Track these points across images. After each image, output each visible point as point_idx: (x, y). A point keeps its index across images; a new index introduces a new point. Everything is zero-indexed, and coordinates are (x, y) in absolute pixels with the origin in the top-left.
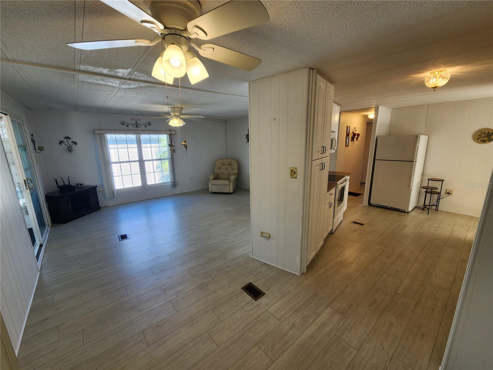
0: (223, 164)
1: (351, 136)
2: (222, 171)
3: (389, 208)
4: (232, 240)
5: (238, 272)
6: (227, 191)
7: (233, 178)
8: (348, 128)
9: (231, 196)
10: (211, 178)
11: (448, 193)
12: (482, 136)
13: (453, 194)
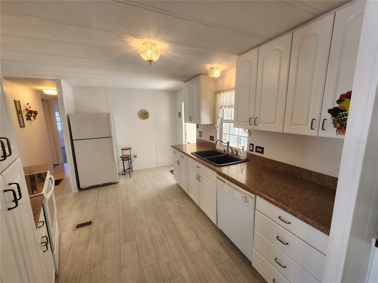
1: (24, 114)
3: (101, 185)
8: (17, 103)
11: (135, 157)
12: (143, 115)
13: (138, 156)
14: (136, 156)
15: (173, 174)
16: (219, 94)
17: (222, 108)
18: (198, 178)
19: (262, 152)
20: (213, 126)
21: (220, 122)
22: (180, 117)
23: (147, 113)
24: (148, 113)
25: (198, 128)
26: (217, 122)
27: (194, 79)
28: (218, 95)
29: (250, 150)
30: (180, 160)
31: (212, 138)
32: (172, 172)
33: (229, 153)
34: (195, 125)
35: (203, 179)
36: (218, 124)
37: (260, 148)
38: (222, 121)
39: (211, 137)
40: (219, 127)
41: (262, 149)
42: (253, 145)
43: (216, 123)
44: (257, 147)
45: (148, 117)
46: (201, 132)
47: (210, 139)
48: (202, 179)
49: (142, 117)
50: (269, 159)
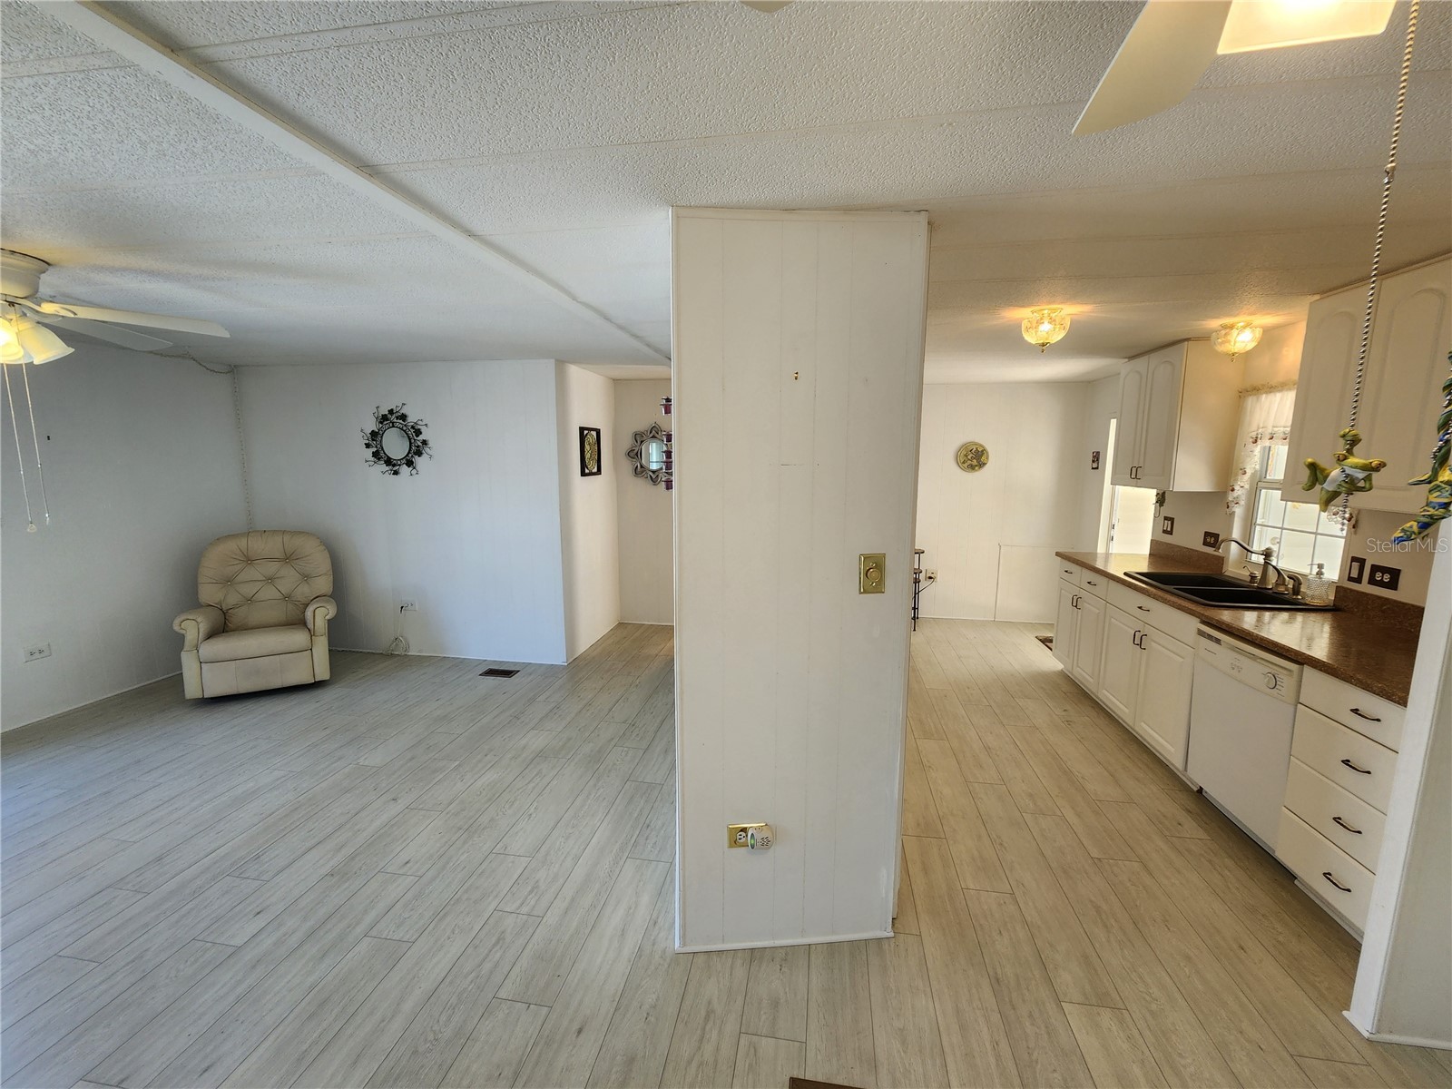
0: (249, 560)
2: (248, 590)
4: (525, 910)
5: (701, 1064)
6: (299, 676)
7: (321, 615)
9: (326, 696)
10: (193, 627)
11: (930, 578)
12: (969, 457)
13: (938, 579)
14: (932, 576)
15: (1051, 649)
16: (1255, 398)
17: (1259, 441)
18: (1139, 641)
19: (1393, 585)
20: (1219, 498)
21: (1247, 486)
22: (1097, 468)
23: (982, 451)
24: (987, 453)
25: (1161, 505)
26: (1237, 488)
27: (1162, 351)
28: (1250, 401)
29: (1350, 579)
30: (1082, 593)
31: (1212, 539)
32: (1046, 641)
33: (1270, 587)
34: (1151, 494)
35: (1155, 642)
36: (1238, 492)
37: (1384, 570)
38: (1259, 483)
39: (1207, 534)
40: (1242, 503)
41: (1395, 574)
42: (1362, 562)
43: (1233, 490)
44: (1375, 568)
45: (985, 464)
46: (1172, 520)
47: (1205, 543)
48: (1153, 643)
49: (966, 465)
50: (1413, 606)
